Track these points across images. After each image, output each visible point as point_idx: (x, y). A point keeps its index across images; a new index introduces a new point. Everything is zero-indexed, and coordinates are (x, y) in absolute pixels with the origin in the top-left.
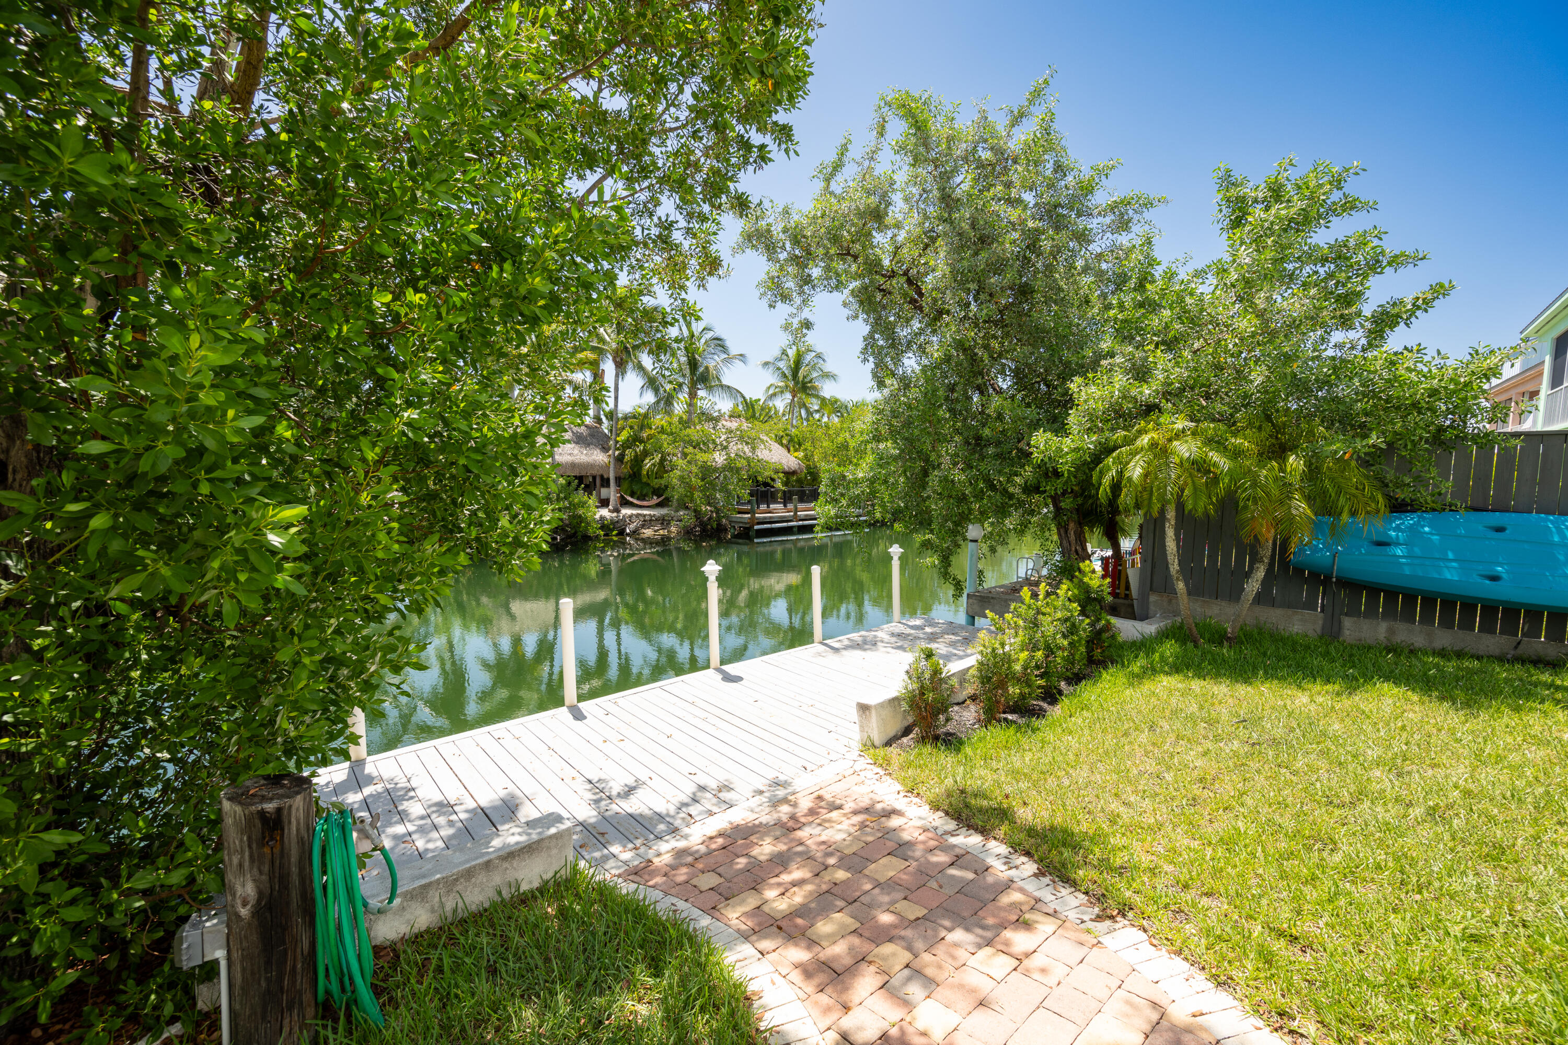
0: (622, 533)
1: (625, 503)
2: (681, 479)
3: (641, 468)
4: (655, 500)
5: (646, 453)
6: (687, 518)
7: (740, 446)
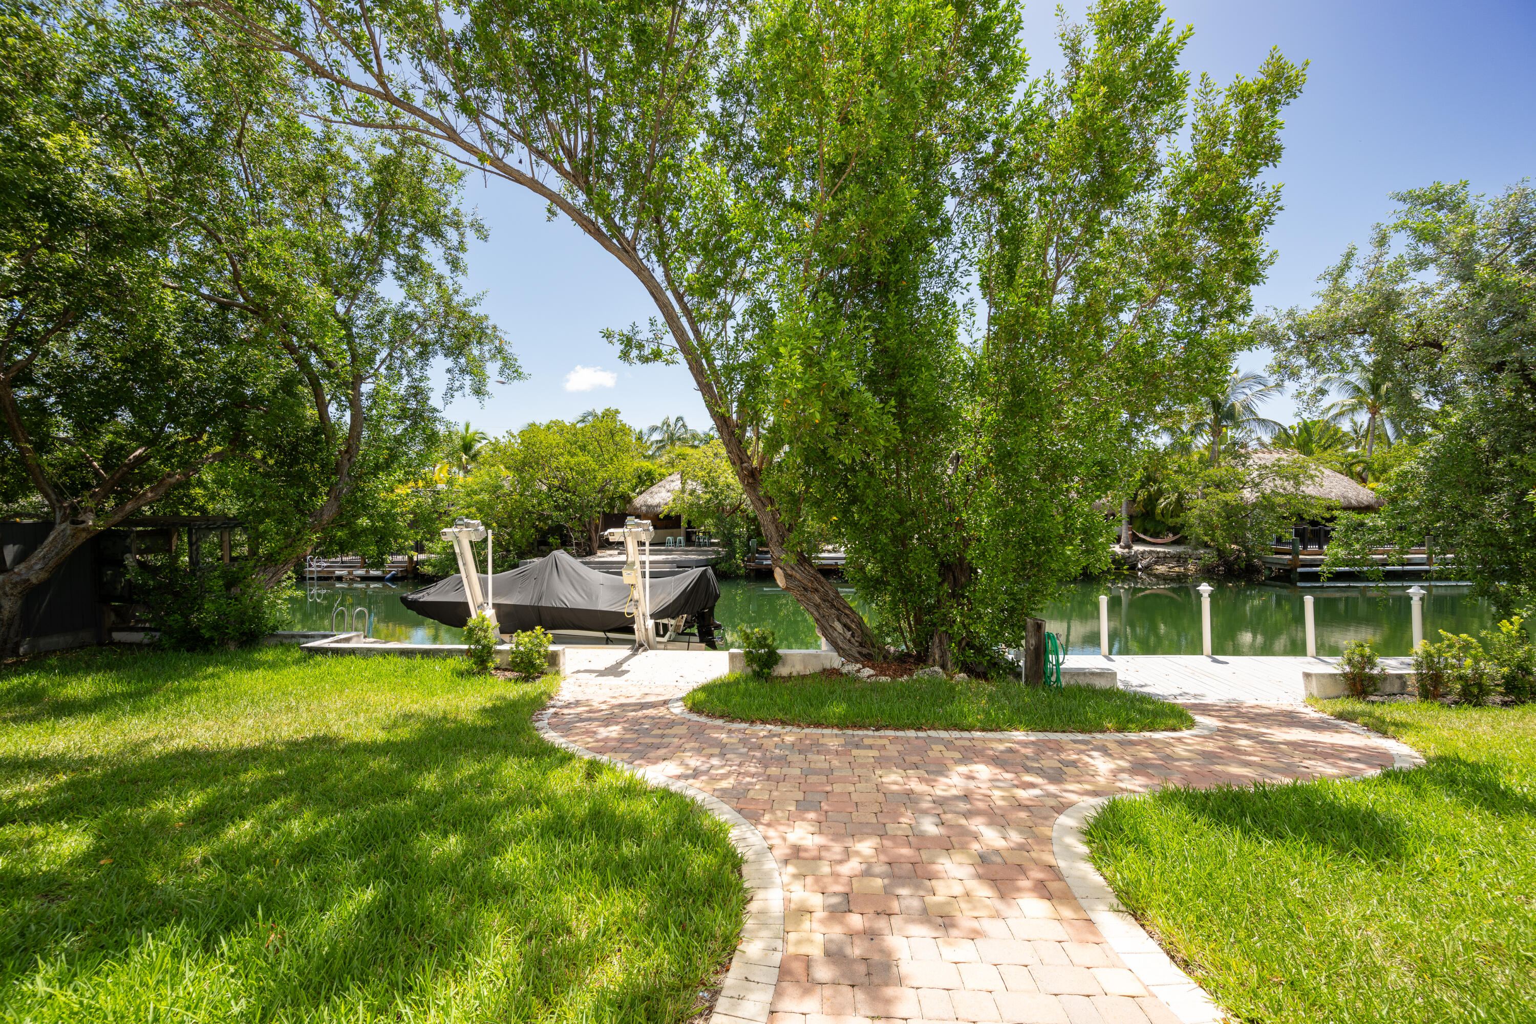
0: (1133, 567)
1: (1136, 540)
2: (1201, 517)
3: (1154, 507)
4: (1171, 537)
5: (1160, 492)
6: (1208, 556)
7: (1278, 482)
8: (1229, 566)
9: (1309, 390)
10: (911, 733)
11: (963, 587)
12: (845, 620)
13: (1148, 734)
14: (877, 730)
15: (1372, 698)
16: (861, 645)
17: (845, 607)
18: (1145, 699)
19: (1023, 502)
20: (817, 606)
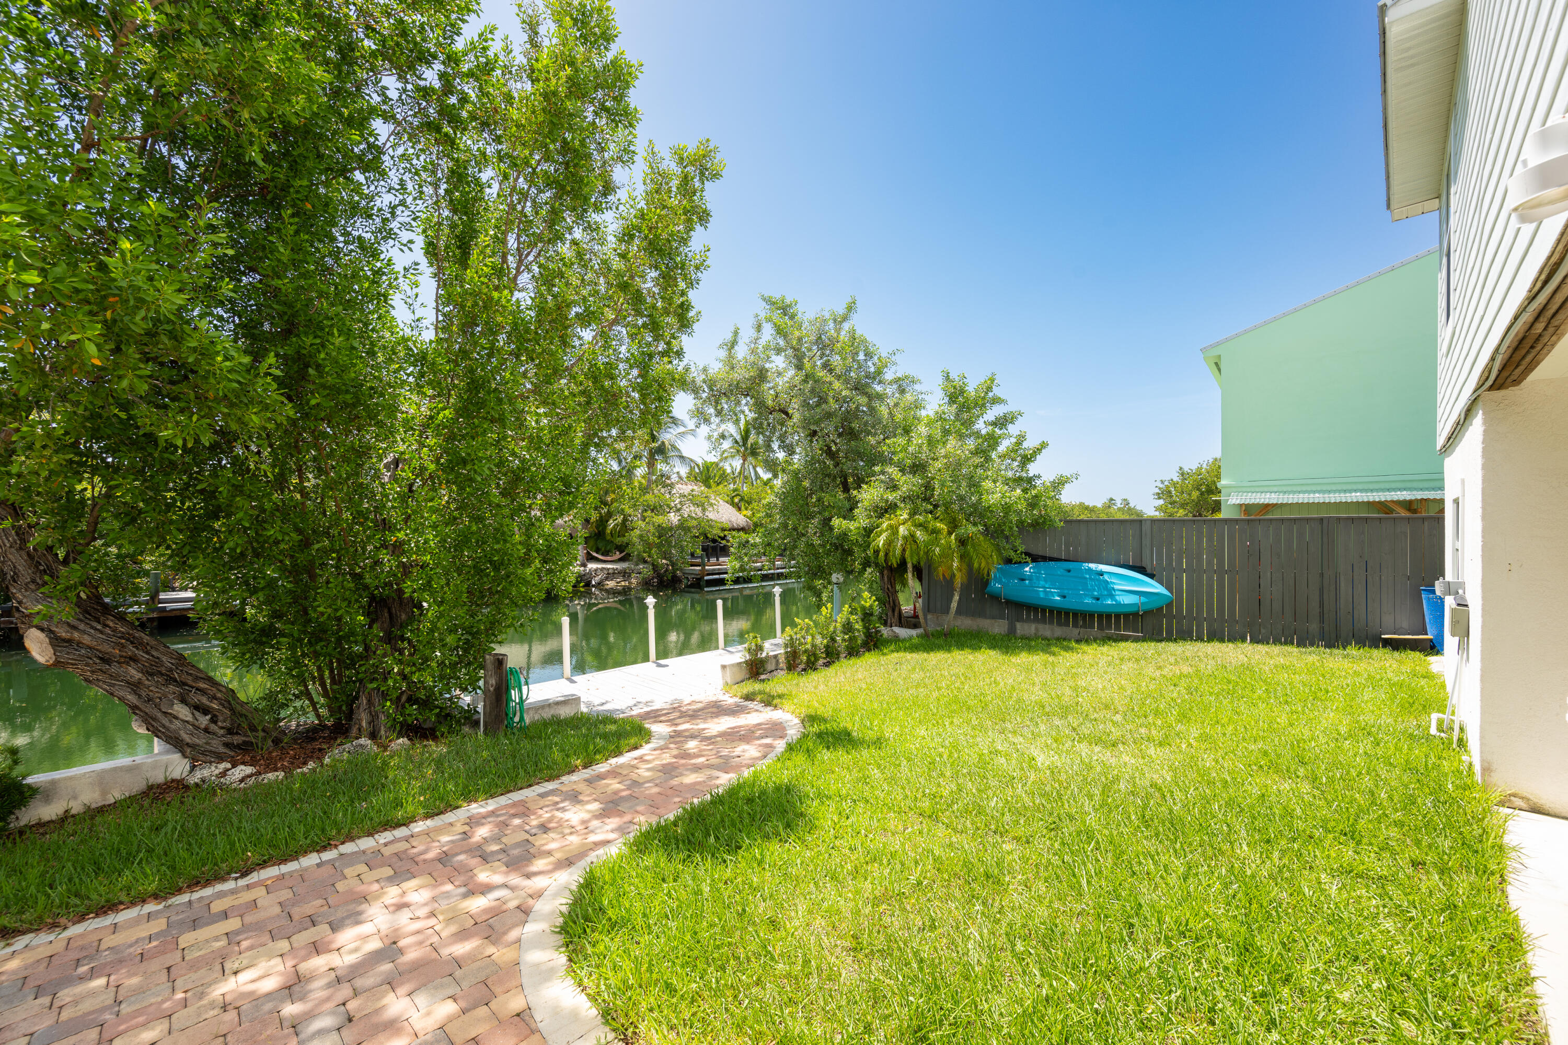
0: (588, 584)
1: (590, 558)
2: (641, 537)
3: (605, 527)
4: (618, 555)
5: (610, 515)
6: (646, 570)
7: (692, 508)
8: (660, 577)
9: (716, 434)
10: (311, 860)
11: (402, 627)
12: (196, 698)
13: (613, 761)
14: (244, 874)
15: (763, 677)
16: (230, 731)
17: (197, 678)
18: (608, 719)
19: (480, 519)
20: (135, 687)
